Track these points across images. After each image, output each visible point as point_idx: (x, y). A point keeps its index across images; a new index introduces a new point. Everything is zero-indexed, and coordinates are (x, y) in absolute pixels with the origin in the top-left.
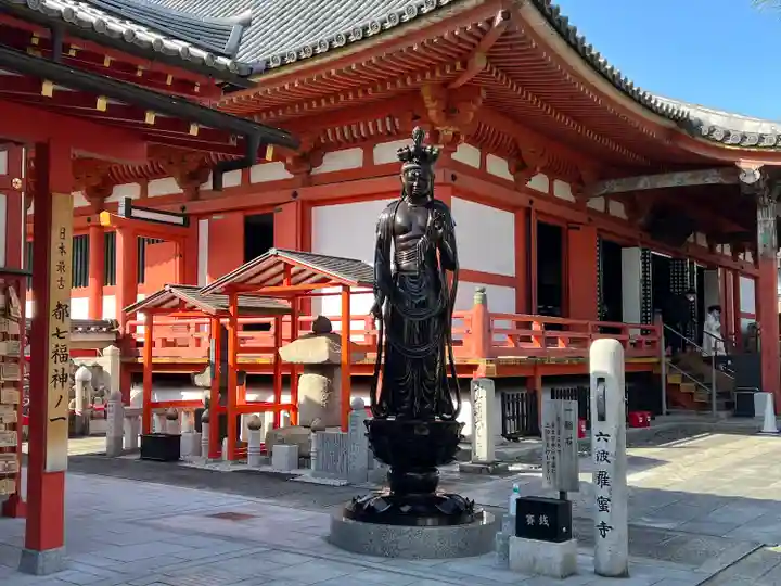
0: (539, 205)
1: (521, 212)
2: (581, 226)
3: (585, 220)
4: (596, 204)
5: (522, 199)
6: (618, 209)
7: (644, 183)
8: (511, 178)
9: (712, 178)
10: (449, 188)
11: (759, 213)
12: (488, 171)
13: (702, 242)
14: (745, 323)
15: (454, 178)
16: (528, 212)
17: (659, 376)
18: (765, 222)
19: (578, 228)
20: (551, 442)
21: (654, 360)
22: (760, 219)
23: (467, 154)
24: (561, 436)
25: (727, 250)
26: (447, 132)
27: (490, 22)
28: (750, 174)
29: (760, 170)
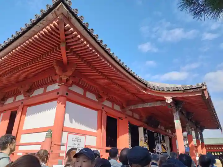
1: (100, 111)
2: (123, 119)
3: (125, 117)
4: (129, 113)
5: (100, 107)
8: (97, 100)
11: (174, 114)
12: (87, 96)
13: (163, 128)
15: (67, 94)
18: (176, 117)
19: (122, 119)
22: (174, 116)
25: (170, 132)
28: (169, 100)
29: (172, 98)
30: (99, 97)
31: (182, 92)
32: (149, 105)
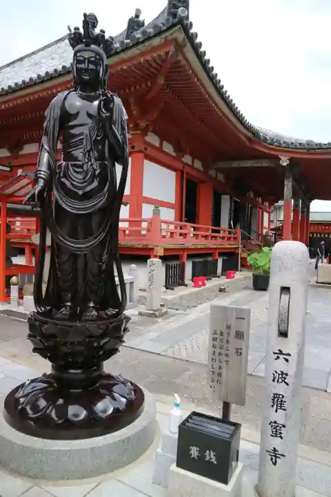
0: (187, 170)
1: (180, 173)
3: (207, 180)
4: (212, 173)
5: (180, 166)
6: (221, 177)
7: (235, 164)
8: (174, 154)
9: (265, 163)
10: (143, 155)
12: (163, 149)
13: (252, 195)
14: (265, 231)
15: (146, 149)
16: (182, 172)
17: (238, 254)
18: (288, 185)
19: (204, 183)
20: (218, 350)
21: (236, 246)
22: (286, 183)
23: (153, 139)
24: (230, 345)
26: (143, 124)
27: (167, 53)
28: (284, 162)
29: (289, 159)
30: (180, 150)
31: (305, 151)
32: (248, 164)
